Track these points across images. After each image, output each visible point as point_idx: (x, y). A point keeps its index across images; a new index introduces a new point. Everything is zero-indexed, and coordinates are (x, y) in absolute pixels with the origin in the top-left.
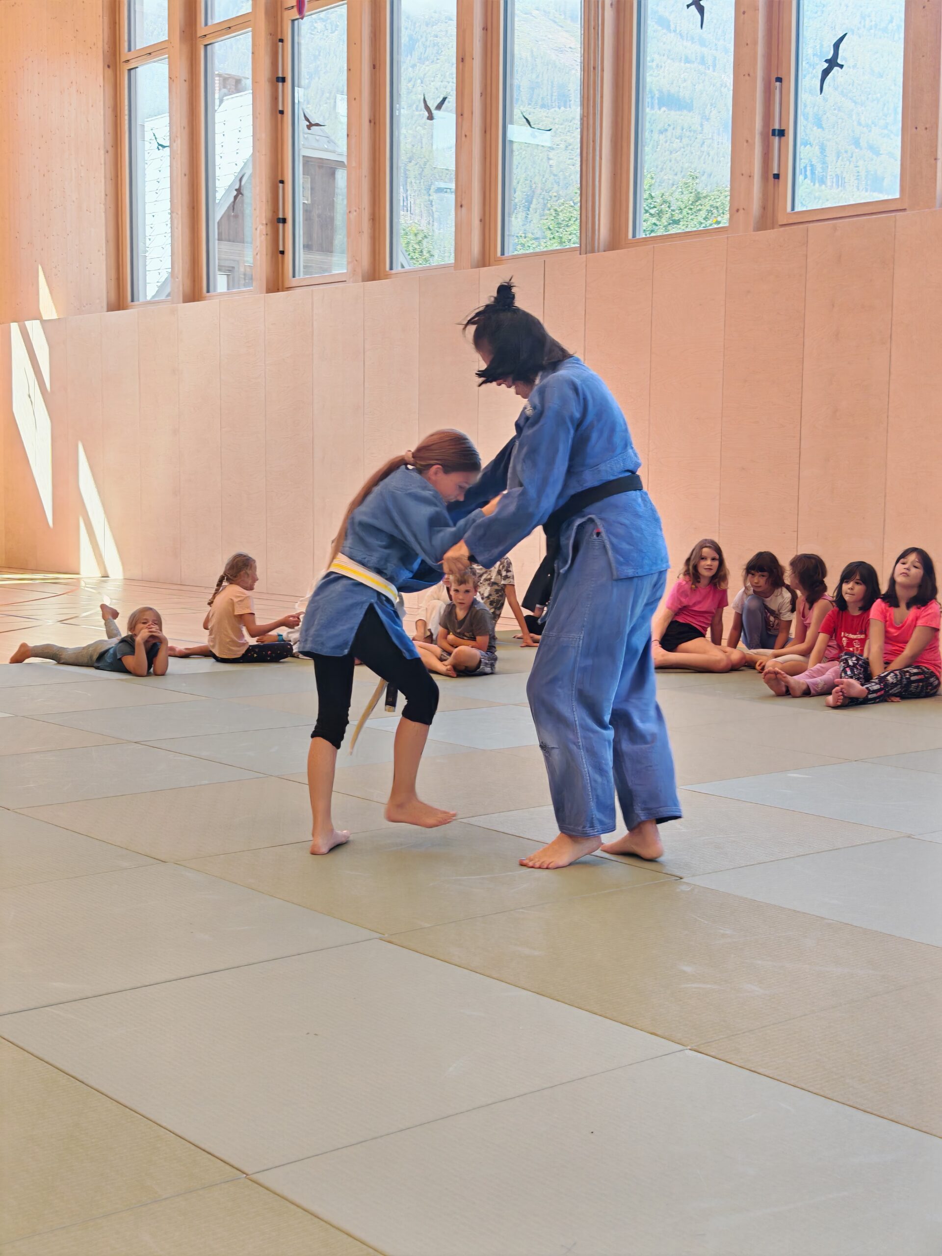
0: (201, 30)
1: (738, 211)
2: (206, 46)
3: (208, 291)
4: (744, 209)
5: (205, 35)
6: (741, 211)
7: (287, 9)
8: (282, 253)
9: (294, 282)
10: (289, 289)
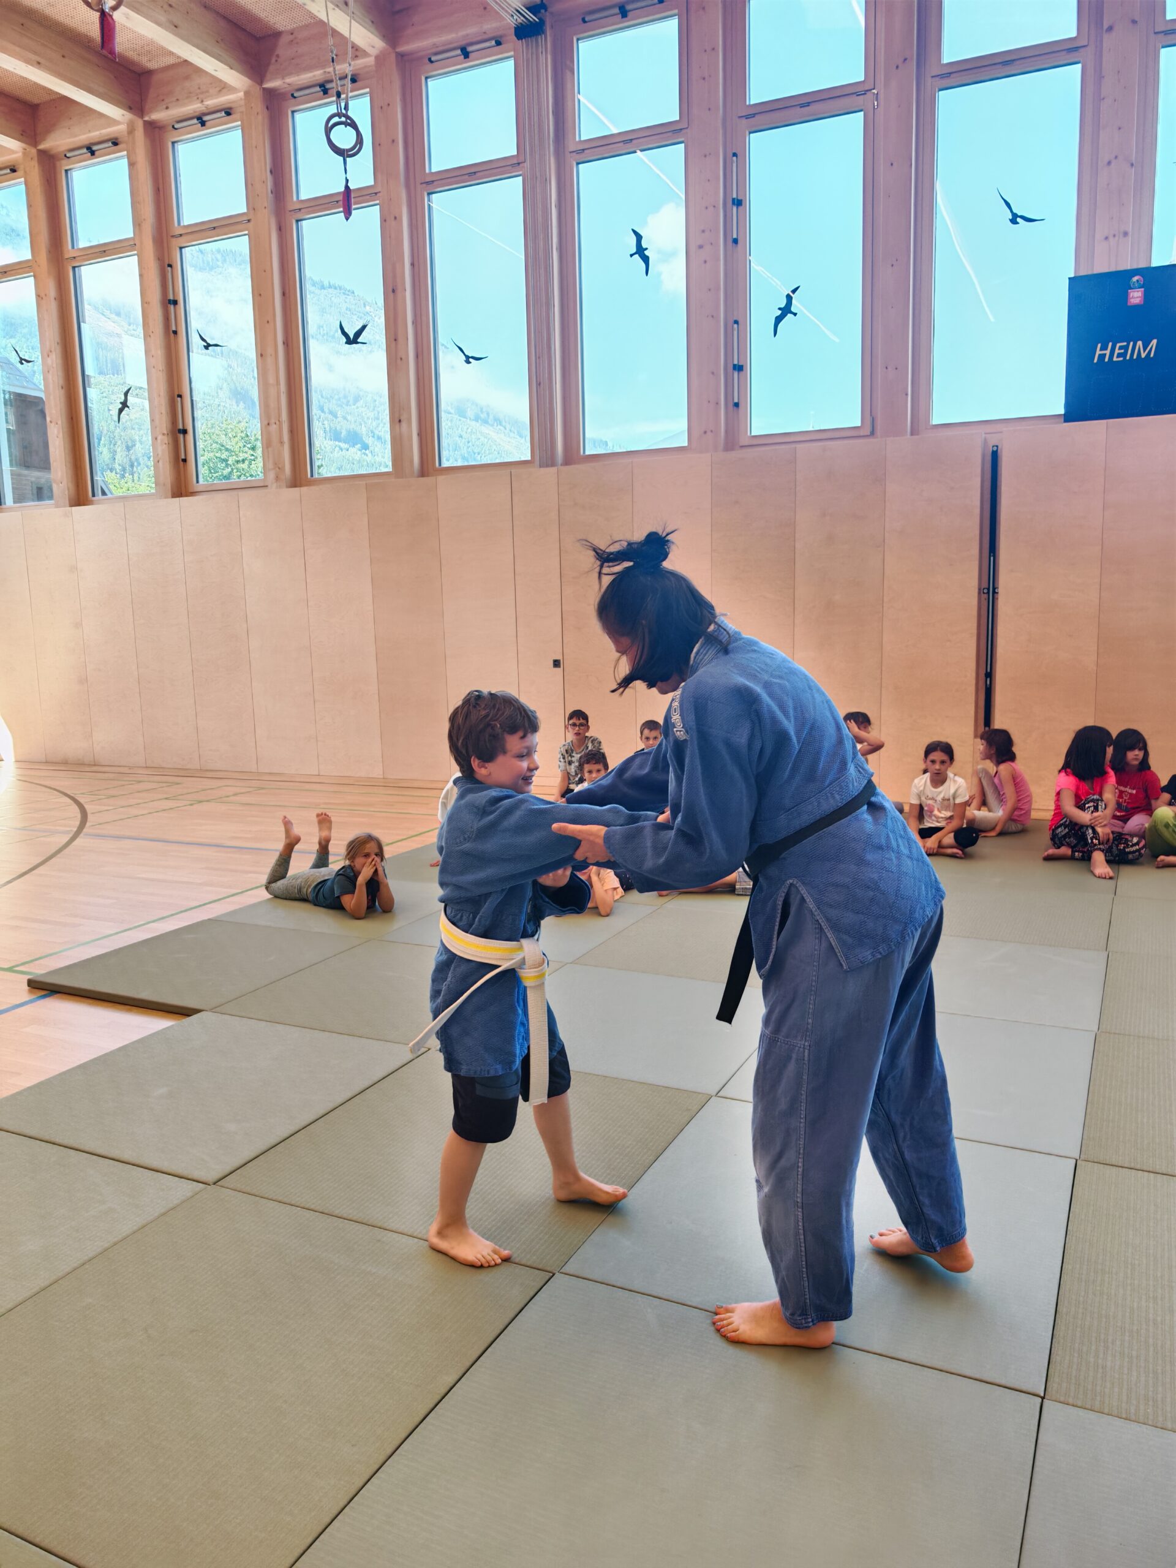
0: (69, 252)
1: (705, 432)
2: (74, 268)
3: (94, 495)
4: (712, 431)
5: (74, 258)
6: (709, 433)
7: (173, 236)
8: (185, 461)
9: (197, 488)
10: (193, 494)
